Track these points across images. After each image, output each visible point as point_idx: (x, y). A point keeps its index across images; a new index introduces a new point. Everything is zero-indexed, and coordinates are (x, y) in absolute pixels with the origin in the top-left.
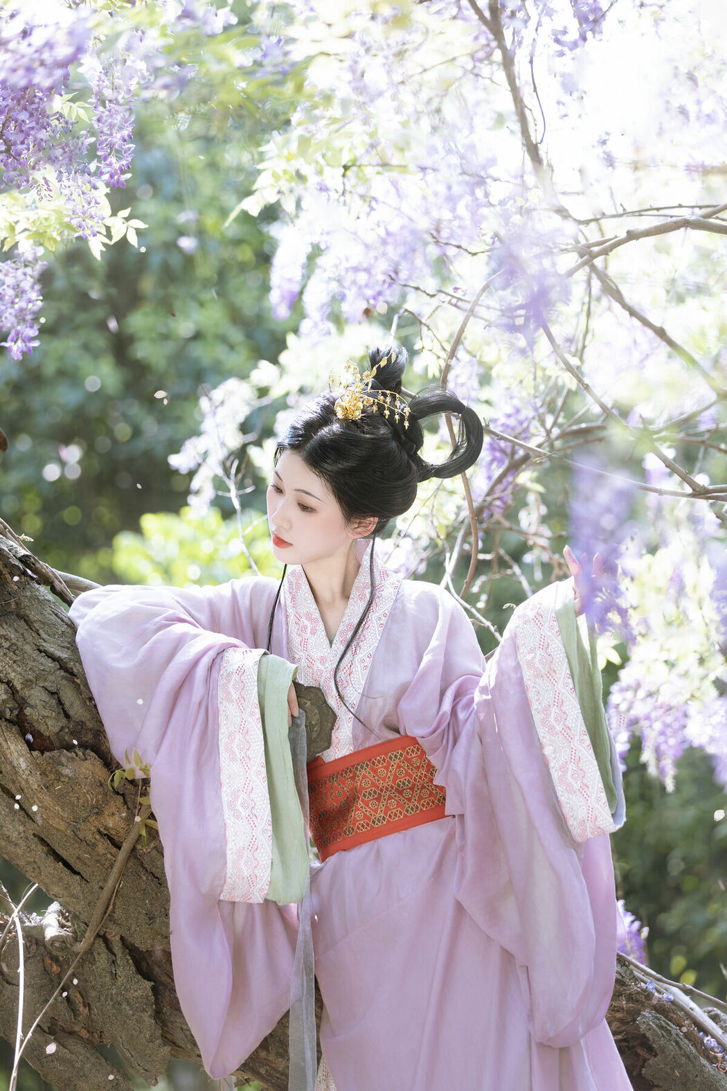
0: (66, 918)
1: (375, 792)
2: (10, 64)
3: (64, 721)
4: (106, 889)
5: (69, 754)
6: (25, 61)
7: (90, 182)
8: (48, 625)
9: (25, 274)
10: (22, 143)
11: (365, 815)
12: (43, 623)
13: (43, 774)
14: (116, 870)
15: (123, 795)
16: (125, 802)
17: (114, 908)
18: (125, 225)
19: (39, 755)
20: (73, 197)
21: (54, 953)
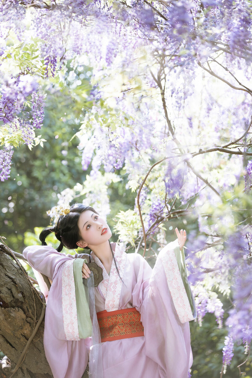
0: (9, 361)
1: (123, 324)
2: (10, 92)
3: (12, 299)
4: (23, 353)
5: (13, 309)
6: (15, 91)
7: (30, 127)
8: (9, 267)
9: (7, 154)
10: (9, 113)
11: (118, 331)
12: (8, 267)
13: (5, 315)
14: (26, 347)
15: (30, 323)
16: (30, 325)
17: (25, 358)
18: (39, 141)
19: (4, 309)
20: (24, 131)
21: (5, 372)
